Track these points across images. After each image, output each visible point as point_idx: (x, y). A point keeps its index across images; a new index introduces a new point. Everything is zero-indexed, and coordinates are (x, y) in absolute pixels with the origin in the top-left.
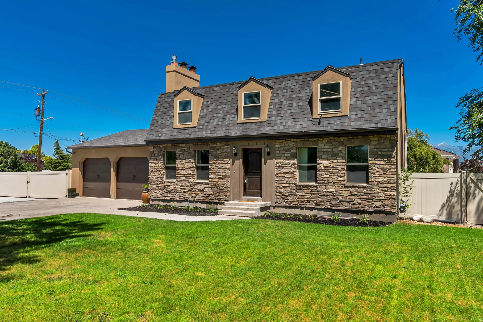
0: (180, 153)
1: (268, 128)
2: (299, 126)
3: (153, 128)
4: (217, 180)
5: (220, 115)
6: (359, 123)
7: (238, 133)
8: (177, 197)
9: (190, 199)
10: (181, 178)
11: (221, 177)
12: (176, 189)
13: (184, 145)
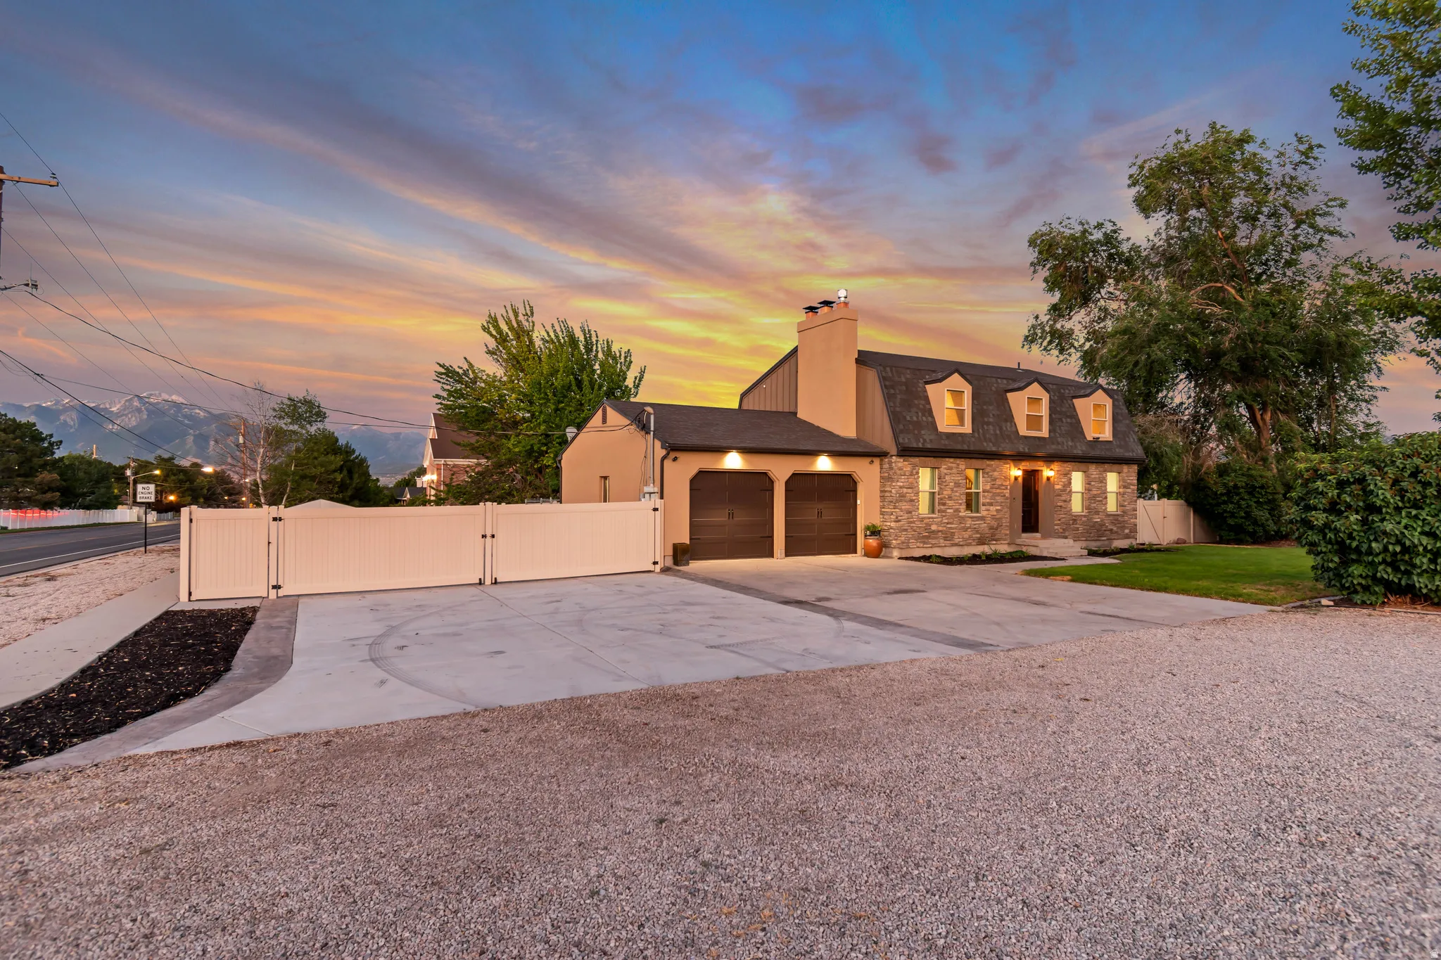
0: (946, 471)
1: (1054, 447)
2: (1079, 448)
3: (901, 427)
4: (995, 513)
5: (991, 420)
6: (1122, 451)
7: (1027, 450)
8: (942, 541)
9: (961, 543)
10: (948, 511)
11: (999, 508)
12: (940, 529)
13: (952, 460)
